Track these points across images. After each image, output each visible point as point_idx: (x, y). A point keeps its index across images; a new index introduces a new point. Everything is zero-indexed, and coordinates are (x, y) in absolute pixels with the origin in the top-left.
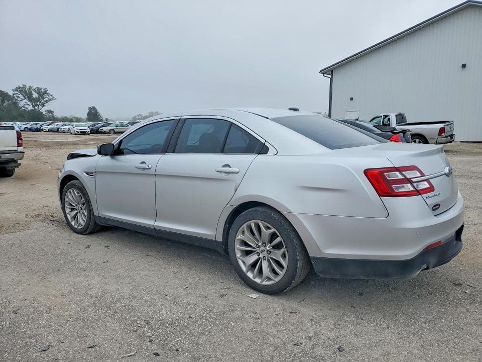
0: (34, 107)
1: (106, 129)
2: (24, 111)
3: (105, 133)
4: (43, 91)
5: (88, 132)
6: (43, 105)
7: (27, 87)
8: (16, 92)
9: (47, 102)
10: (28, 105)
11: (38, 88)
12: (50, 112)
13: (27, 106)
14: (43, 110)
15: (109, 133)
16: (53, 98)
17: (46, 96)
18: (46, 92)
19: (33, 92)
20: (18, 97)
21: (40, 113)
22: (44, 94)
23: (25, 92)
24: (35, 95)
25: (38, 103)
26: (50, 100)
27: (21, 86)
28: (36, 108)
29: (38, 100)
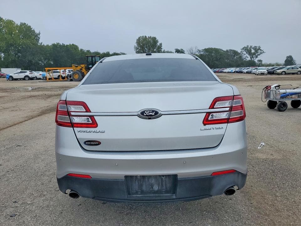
0: (251, 59)
1: (279, 71)
2: (245, 61)
3: (278, 74)
4: (258, 48)
5: (266, 73)
6: (257, 57)
7: (249, 47)
8: (243, 50)
9: (259, 55)
10: (248, 57)
11: (255, 46)
12: (260, 61)
13: (246, 58)
14: (256, 60)
15: (281, 74)
16: (263, 52)
17: (259, 51)
18: (259, 49)
19: (252, 50)
20: (243, 53)
21: (254, 62)
22: (258, 50)
23: (248, 50)
24: (253, 51)
25: (254, 56)
26: (261, 53)
27: (246, 46)
28: (252, 59)
29: (254, 54)
